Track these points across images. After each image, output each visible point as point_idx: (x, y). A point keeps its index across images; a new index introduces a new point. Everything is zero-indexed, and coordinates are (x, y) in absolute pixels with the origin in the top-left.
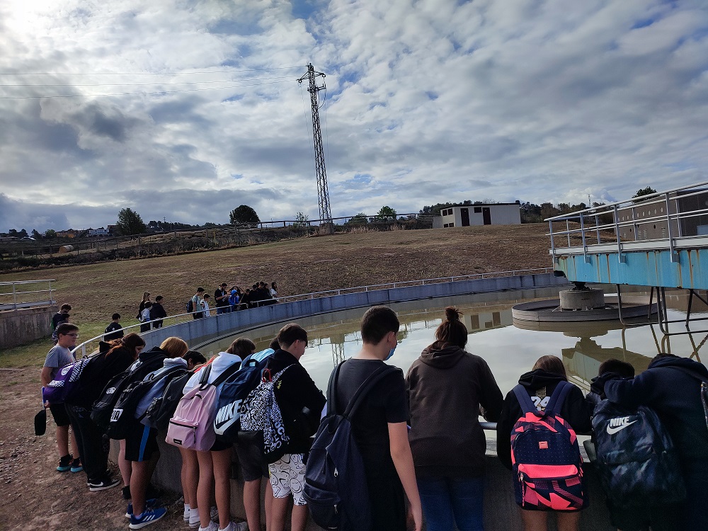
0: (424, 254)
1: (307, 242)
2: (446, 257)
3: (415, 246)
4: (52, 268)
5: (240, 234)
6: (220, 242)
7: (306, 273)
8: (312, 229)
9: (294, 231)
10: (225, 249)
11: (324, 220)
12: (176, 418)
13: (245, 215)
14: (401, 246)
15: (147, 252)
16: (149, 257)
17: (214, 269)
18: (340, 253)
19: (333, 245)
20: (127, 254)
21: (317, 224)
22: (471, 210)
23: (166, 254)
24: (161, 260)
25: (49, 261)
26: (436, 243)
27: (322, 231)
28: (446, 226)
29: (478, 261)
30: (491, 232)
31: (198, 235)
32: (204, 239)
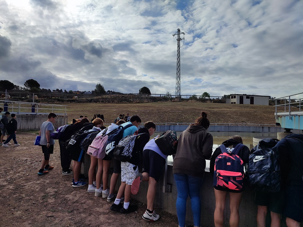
0: (219, 113)
1: (169, 103)
2: (229, 116)
3: (216, 110)
4: (68, 103)
5: (142, 98)
6: (133, 100)
7: (166, 115)
8: (172, 99)
9: (164, 99)
10: (135, 103)
11: (177, 95)
12: (92, 145)
13: (145, 90)
14: (210, 109)
15: (104, 101)
16: (105, 103)
17: (129, 110)
18: (182, 109)
19: (179, 106)
20: (96, 101)
21: (174, 97)
22: (245, 97)
23: (111, 102)
24: (109, 104)
25: (68, 101)
26: (225, 109)
27: (176, 100)
28: (232, 103)
29: (244, 119)
30: (253, 108)
31: (125, 96)
32: (127, 98)
